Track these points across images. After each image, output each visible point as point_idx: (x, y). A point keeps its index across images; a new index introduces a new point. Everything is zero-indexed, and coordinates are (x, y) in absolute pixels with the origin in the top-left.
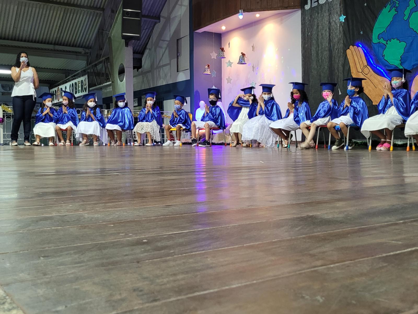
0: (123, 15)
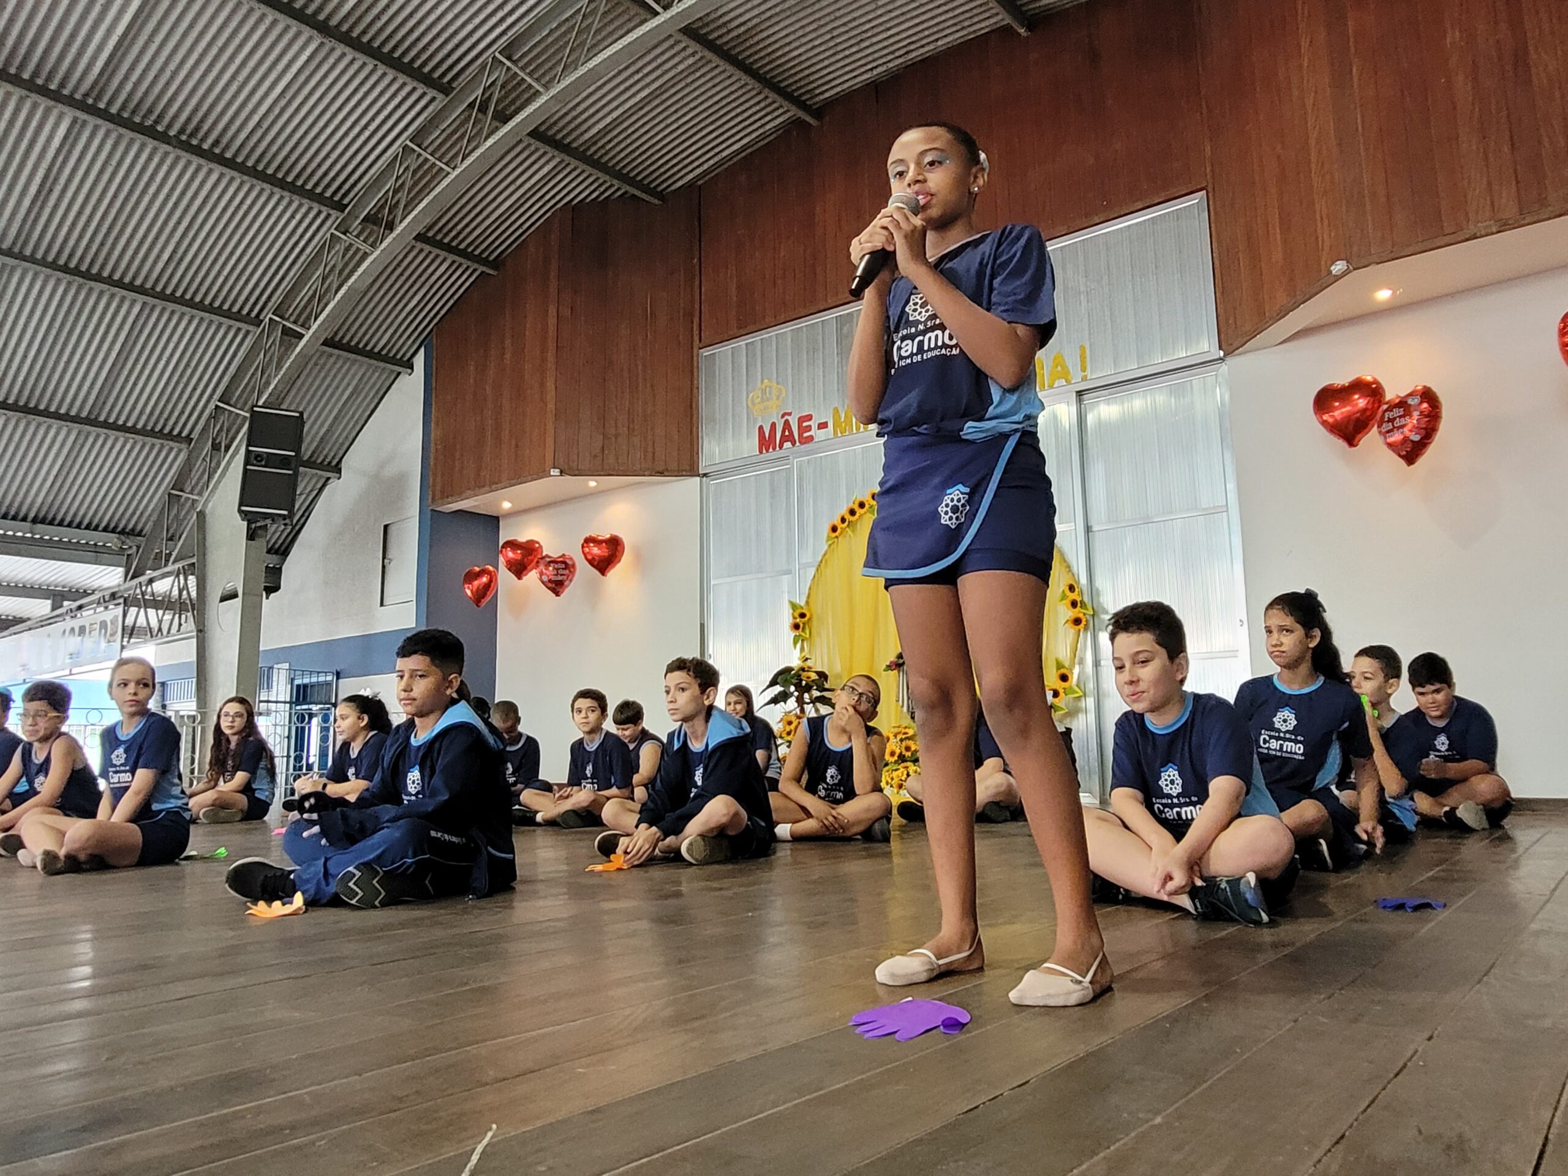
0: (247, 462)
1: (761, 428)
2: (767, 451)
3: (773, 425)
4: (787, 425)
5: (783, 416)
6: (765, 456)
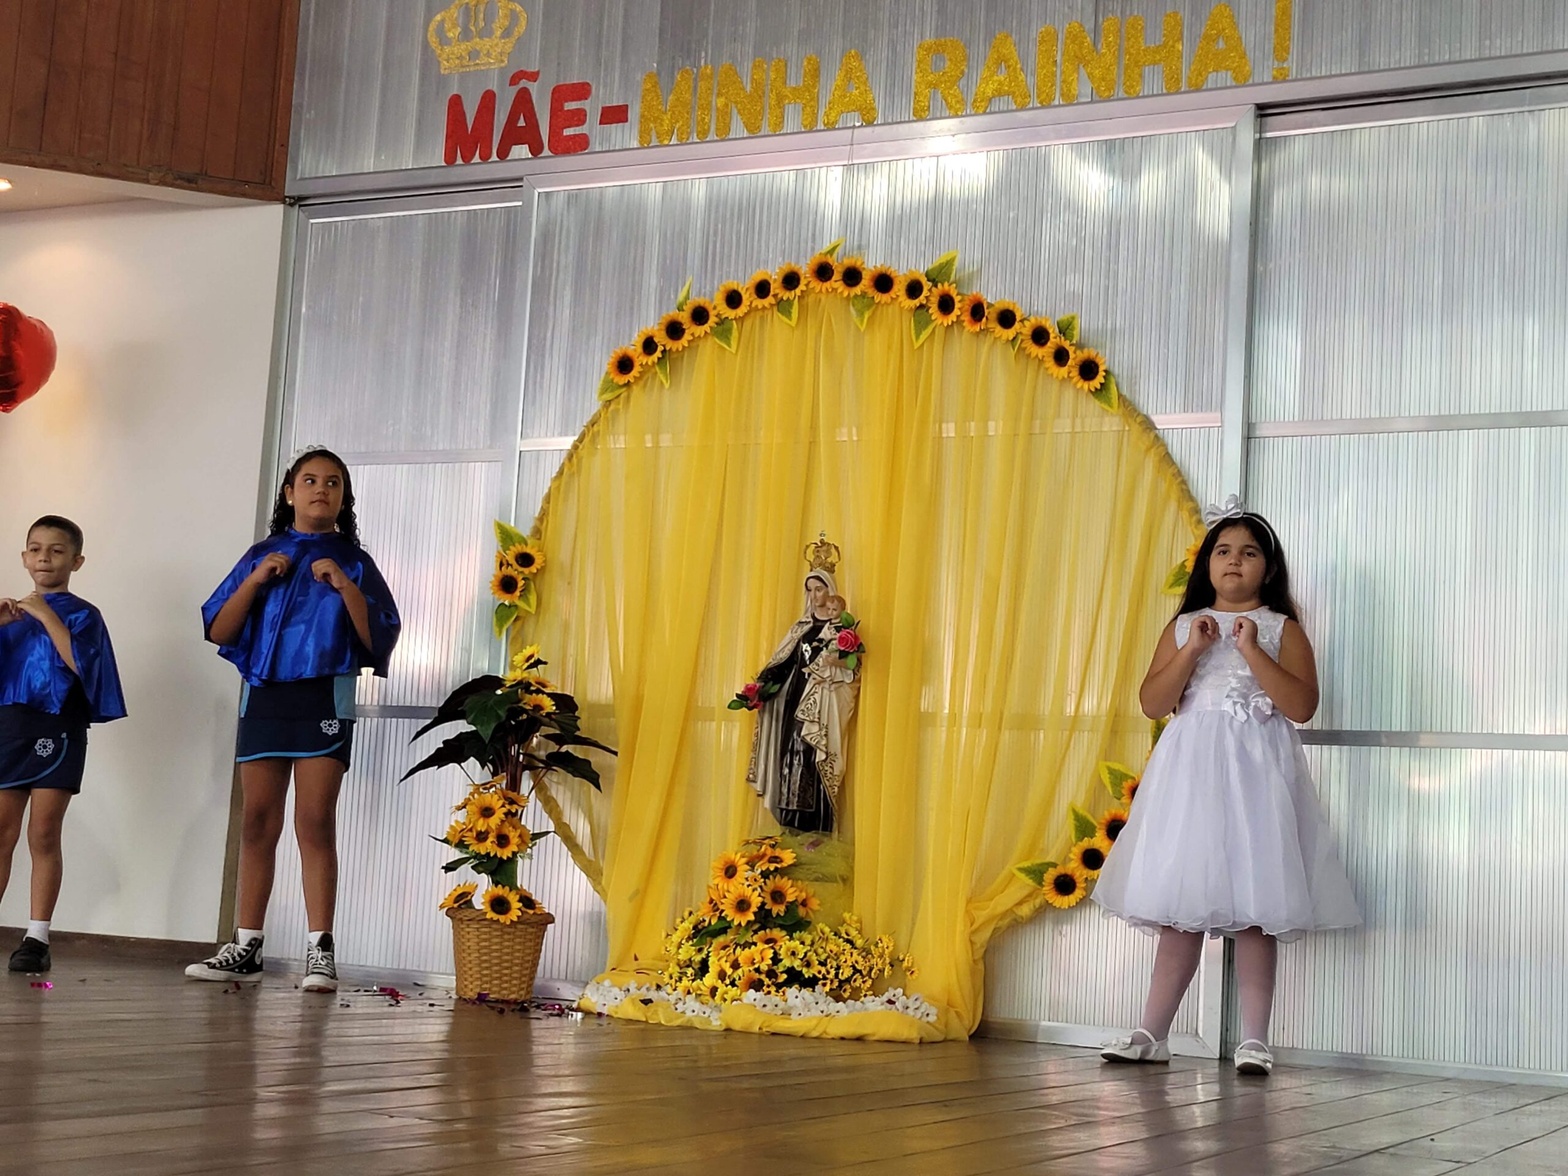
1: (456, 104)
2: (467, 159)
3: (488, 100)
4: (523, 102)
5: (514, 80)
6: (461, 172)
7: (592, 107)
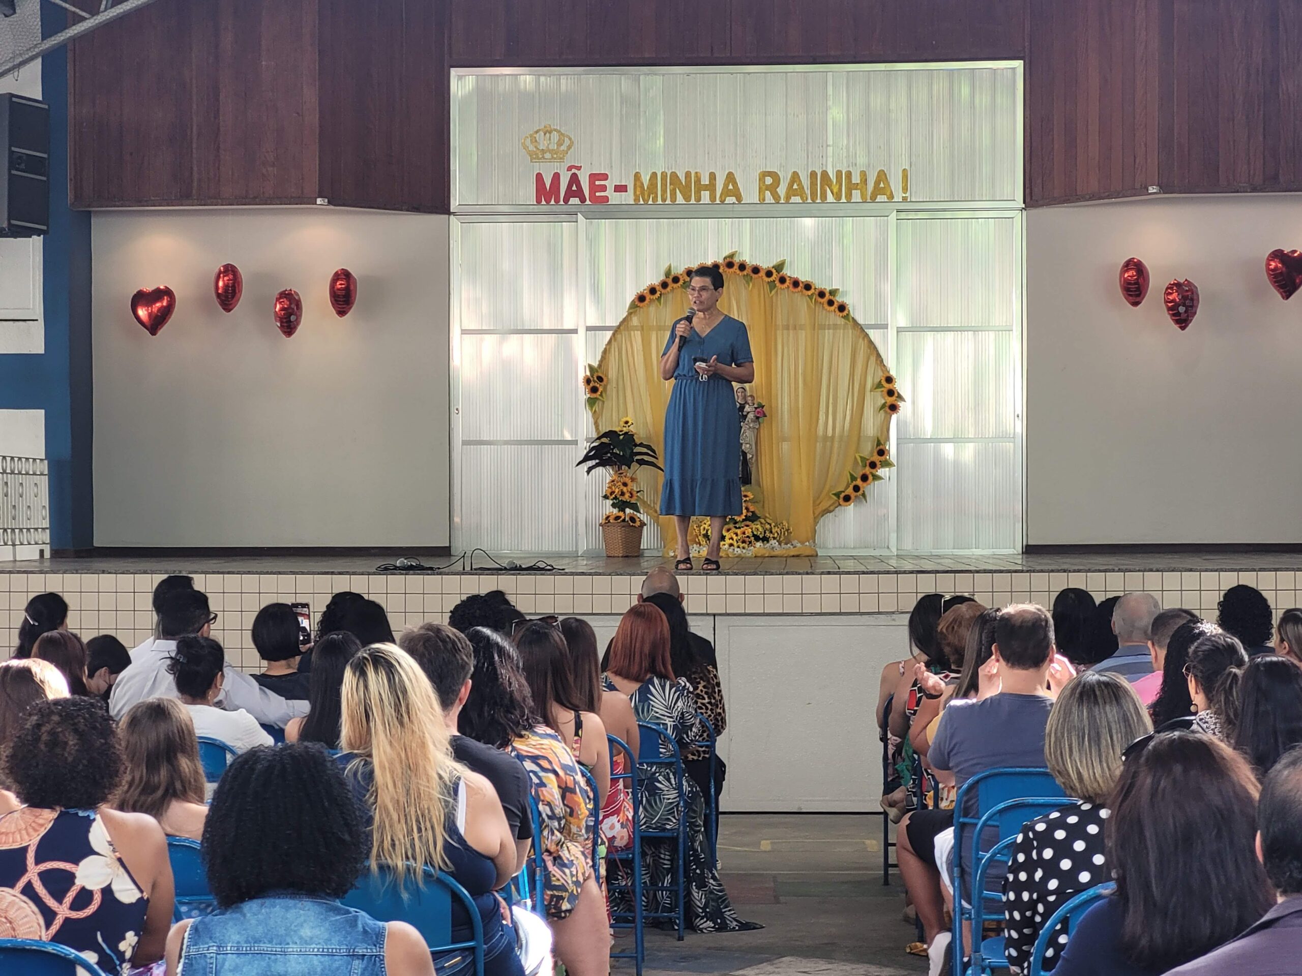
1: (539, 177)
2: (548, 202)
3: (556, 177)
4: (574, 179)
5: (569, 169)
6: (546, 208)
7: (610, 184)
